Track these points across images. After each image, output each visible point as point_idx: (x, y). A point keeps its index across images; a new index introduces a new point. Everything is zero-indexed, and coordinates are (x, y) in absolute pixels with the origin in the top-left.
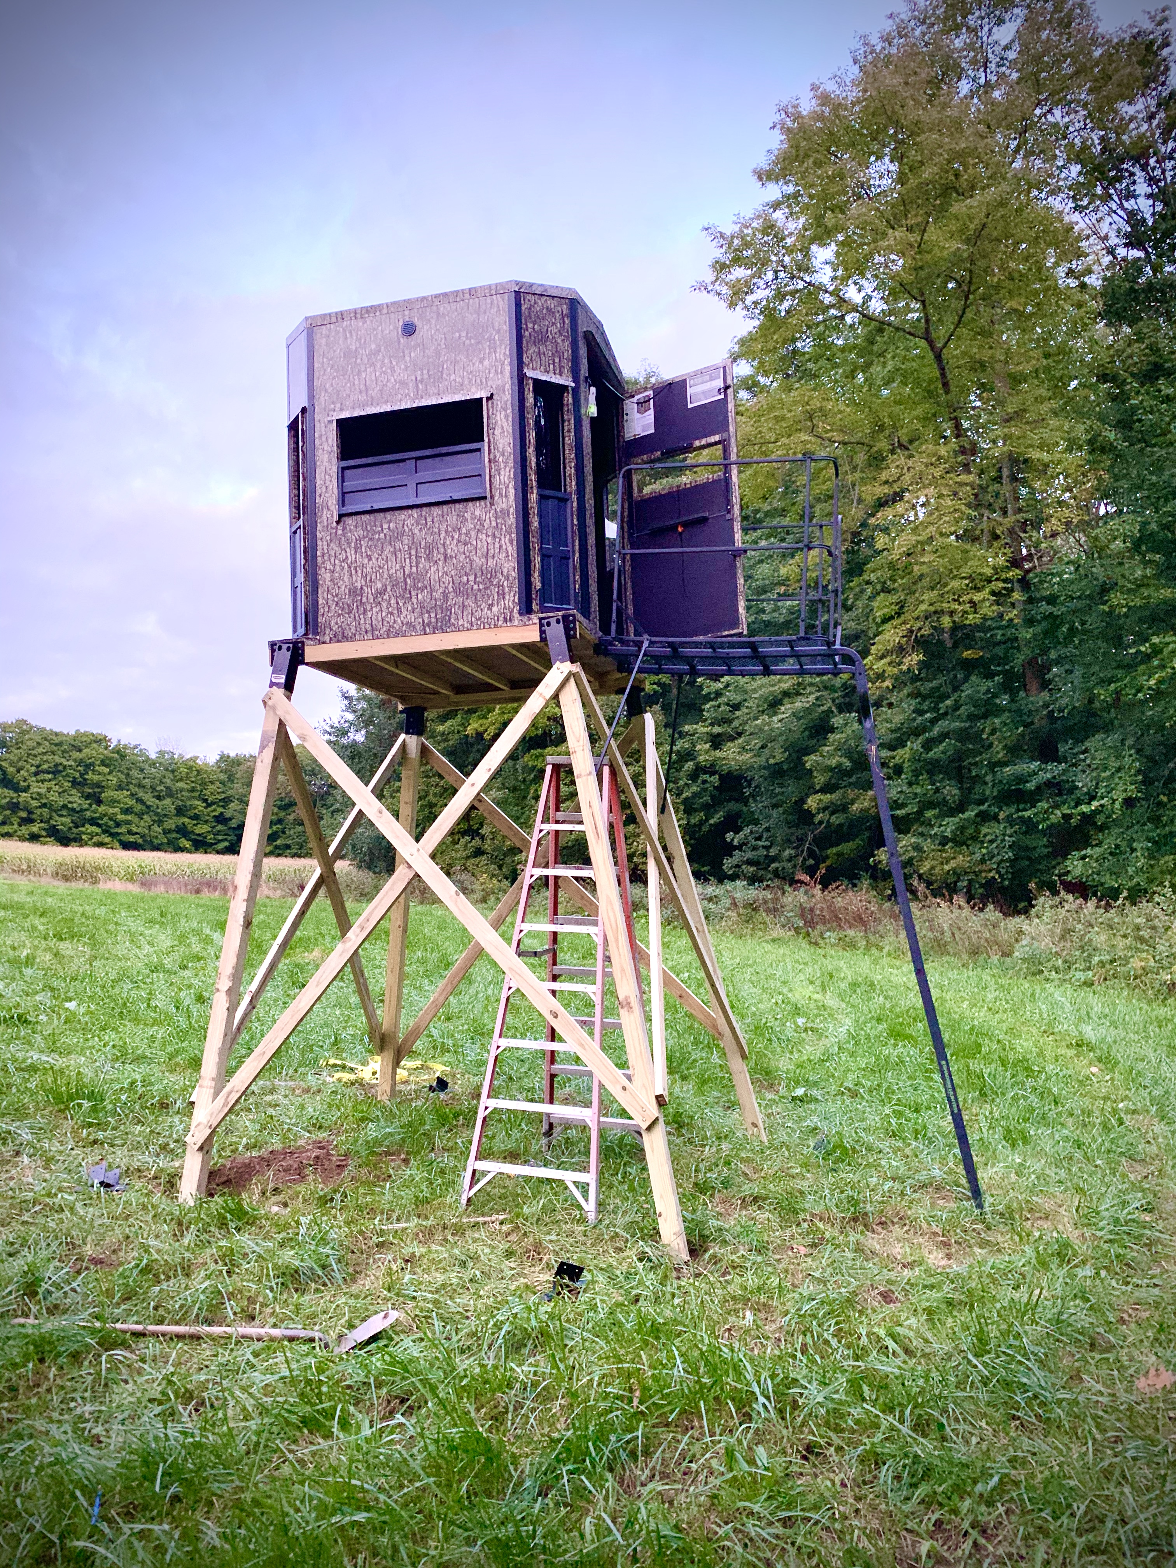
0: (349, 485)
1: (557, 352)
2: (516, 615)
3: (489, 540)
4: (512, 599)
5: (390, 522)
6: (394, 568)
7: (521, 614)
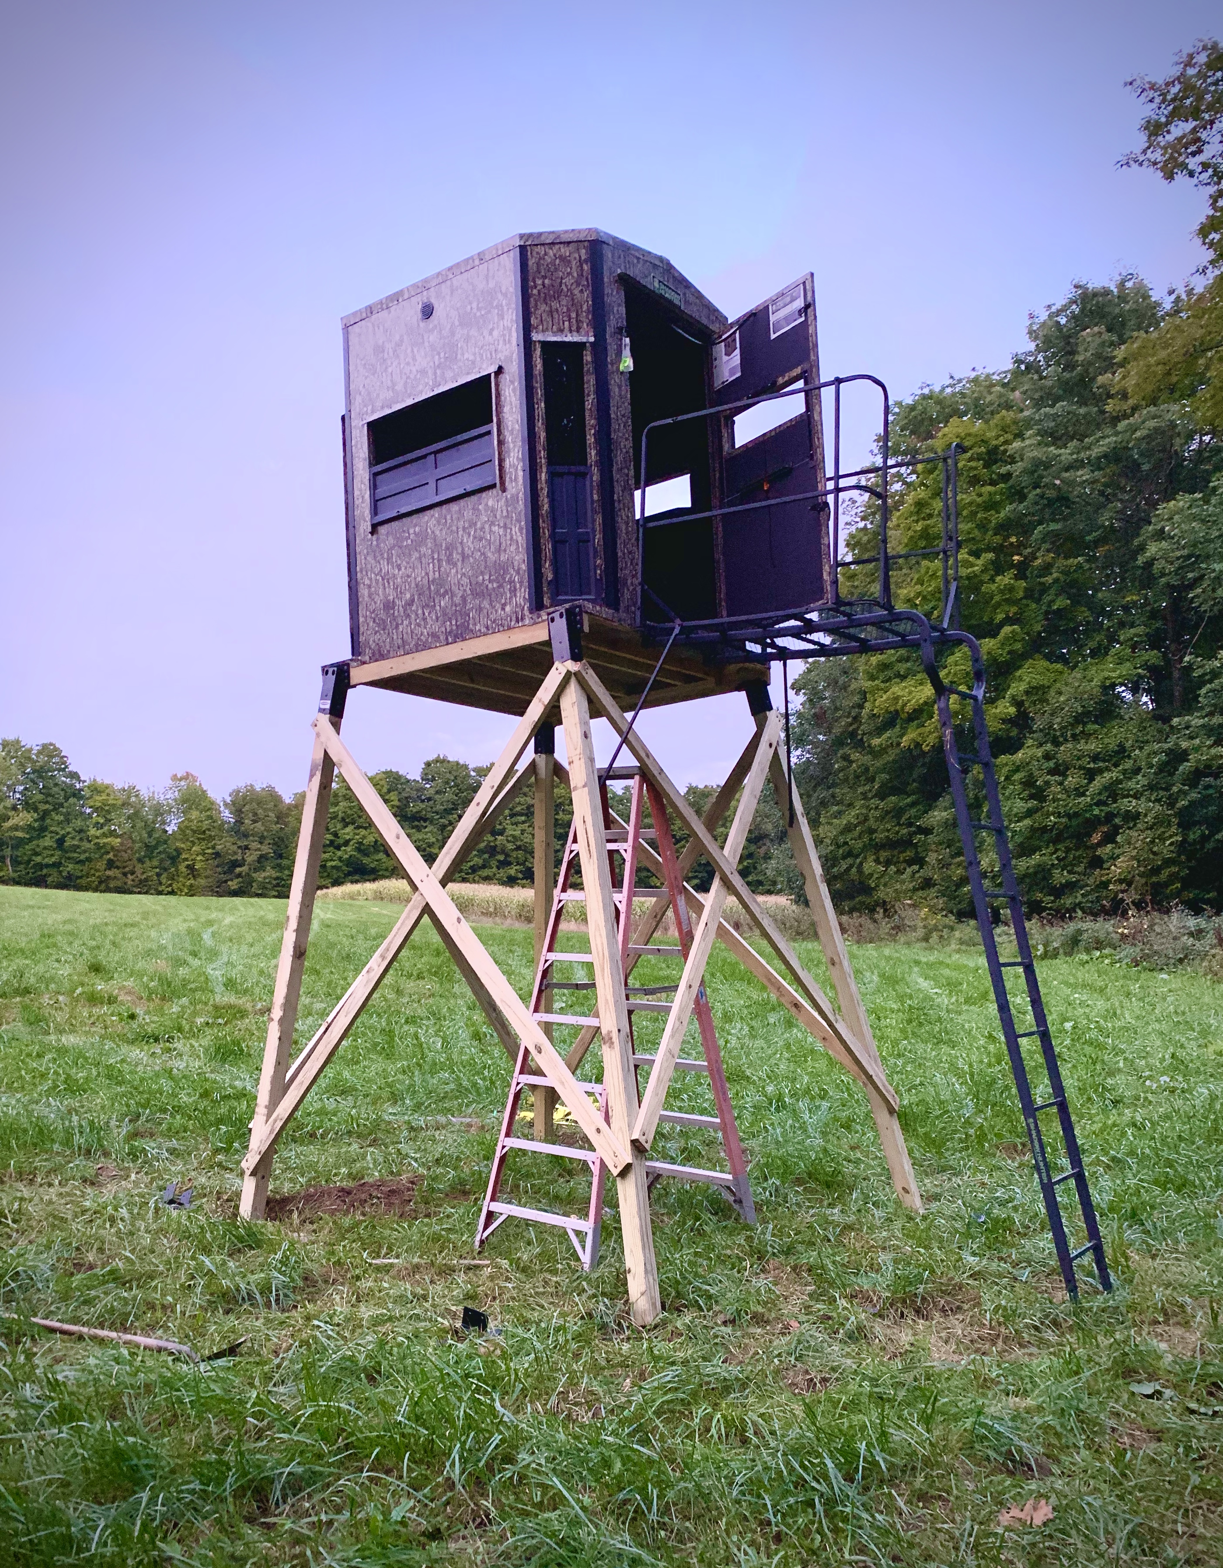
0: (381, 492)
1: (574, 304)
2: (526, 612)
3: (501, 531)
4: (523, 595)
5: (415, 526)
6: (419, 575)
7: (531, 611)
